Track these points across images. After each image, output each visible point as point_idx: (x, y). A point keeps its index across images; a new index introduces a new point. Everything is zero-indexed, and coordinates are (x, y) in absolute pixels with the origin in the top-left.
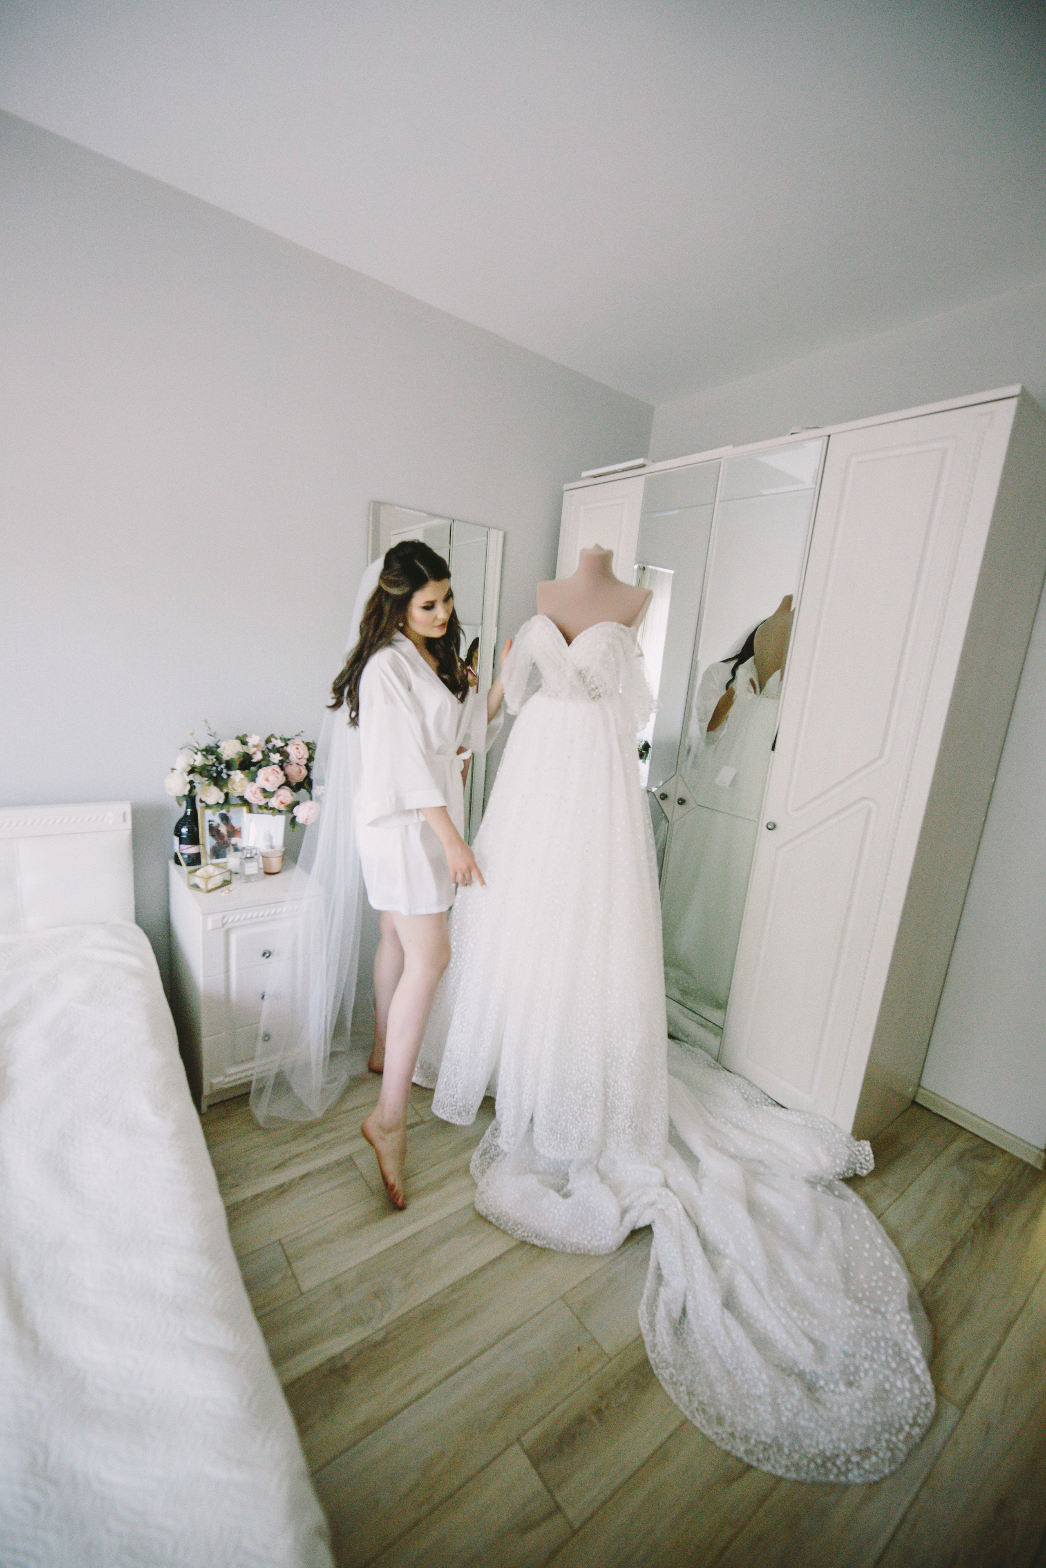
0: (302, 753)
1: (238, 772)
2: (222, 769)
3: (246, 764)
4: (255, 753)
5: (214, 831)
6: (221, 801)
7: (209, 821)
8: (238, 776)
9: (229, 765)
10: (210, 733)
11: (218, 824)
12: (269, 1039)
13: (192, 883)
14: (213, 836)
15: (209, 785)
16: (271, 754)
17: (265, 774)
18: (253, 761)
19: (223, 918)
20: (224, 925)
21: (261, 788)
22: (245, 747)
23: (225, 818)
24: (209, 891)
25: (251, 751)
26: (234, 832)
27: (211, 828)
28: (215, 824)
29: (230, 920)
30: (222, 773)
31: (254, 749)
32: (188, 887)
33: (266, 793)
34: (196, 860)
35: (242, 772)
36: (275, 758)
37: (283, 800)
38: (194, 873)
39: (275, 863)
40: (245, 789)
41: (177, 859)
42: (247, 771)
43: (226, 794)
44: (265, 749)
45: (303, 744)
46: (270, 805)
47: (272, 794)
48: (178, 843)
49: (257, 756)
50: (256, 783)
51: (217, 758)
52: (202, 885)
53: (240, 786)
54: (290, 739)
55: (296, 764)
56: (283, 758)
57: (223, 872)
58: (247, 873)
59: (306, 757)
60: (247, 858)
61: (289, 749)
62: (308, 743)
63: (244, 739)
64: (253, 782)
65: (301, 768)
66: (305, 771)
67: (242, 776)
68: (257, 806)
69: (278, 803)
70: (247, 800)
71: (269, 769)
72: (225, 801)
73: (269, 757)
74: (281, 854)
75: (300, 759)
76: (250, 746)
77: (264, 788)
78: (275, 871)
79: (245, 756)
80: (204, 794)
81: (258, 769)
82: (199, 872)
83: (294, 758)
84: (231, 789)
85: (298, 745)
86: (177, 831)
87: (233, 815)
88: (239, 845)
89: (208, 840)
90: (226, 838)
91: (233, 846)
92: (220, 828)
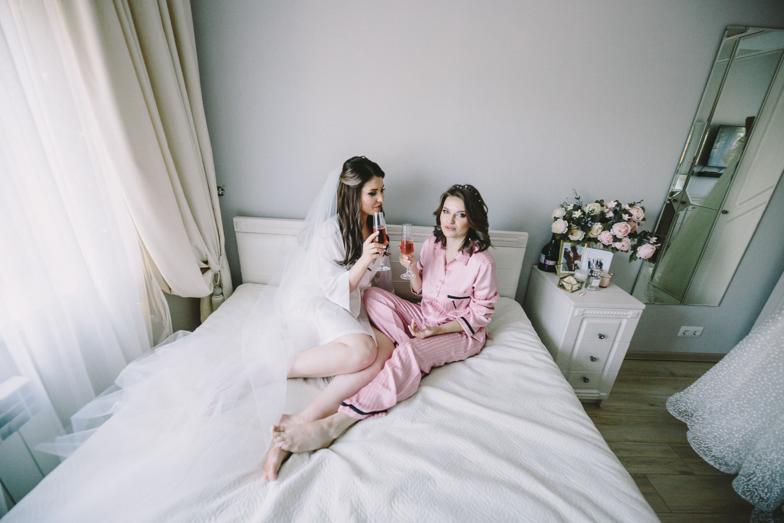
0: (640, 214)
1: (599, 223)
2: (589, 221)
3: (602, 219)
4: (608, 212)
5: (567, 255)
6: (581, 240)
7: (565, 249)
8: (598, 226)
9: (594, 219)
10: (577, 197)
11: (570, 251)
12: (588, 382)
13: (561, 284)
14: (565, 257)
15: (577, 229)
16: (623, 215)
17: (620, 227)
18: (606, 217)
19: (584, 311)
20: (583, 314)
21: (612, 235)
22: (602, 208)
23: (574, 249)
24: (573, 292)
25: (606, 211)
26: (577, 257)
27: (565, 252)
28: (568, 251)
29: (588, 313)
30: (588, 223)
31: (608, 210)
32: (558, 287)
33: (616, 239)
34: (552, 270)
35: (602, 224)
36: (626, 217)
37: (626, 244)
38: (563, 280)
39: (607, 281)
40: (600, 234)
41: (543, 267)
42: (605, 224)
43: (585, 235)
44: (616, 210)
45: (641, 209)
46: (613, 246)
47: (620, 240)
48: (544, 258)
49: (611, 214)
50: (610, 231)
51: (584, 213)
52: (568, 287)
53: (597, 232)
54: (633, 205)
55: (634, 221)
56: (629, 217)
57: (578, 282)
58: (592, 285)
59: (642, 217)
60: (594, 276)
61: (632, 211)
62: (643, 208)
63: (601, 203)
64: (607, 231)
65: (636, 224)
66: (637, 226)
67: (601, 226)
68: (604, 245)
69: (621, 245)
70: (599, 241)
71: (623, 224)
72: (583, 239)
73: (621, 216)
74: (610, 277)
75: (638, 218)
76: (605, 207)
77: (616, 236)
78: (605, 286)
79: (603, 214)
80: (572, 234)
81: (613, 224)
82: (565, 280)
83: (634, 217)
84: (590, 233)
85: (638, 209)
86: (544, 251)
87: (579, 247)
88: (578, 265)
89: (562, 260)
90: (572, 260)
91: (576, 265)
92: (570, 254)
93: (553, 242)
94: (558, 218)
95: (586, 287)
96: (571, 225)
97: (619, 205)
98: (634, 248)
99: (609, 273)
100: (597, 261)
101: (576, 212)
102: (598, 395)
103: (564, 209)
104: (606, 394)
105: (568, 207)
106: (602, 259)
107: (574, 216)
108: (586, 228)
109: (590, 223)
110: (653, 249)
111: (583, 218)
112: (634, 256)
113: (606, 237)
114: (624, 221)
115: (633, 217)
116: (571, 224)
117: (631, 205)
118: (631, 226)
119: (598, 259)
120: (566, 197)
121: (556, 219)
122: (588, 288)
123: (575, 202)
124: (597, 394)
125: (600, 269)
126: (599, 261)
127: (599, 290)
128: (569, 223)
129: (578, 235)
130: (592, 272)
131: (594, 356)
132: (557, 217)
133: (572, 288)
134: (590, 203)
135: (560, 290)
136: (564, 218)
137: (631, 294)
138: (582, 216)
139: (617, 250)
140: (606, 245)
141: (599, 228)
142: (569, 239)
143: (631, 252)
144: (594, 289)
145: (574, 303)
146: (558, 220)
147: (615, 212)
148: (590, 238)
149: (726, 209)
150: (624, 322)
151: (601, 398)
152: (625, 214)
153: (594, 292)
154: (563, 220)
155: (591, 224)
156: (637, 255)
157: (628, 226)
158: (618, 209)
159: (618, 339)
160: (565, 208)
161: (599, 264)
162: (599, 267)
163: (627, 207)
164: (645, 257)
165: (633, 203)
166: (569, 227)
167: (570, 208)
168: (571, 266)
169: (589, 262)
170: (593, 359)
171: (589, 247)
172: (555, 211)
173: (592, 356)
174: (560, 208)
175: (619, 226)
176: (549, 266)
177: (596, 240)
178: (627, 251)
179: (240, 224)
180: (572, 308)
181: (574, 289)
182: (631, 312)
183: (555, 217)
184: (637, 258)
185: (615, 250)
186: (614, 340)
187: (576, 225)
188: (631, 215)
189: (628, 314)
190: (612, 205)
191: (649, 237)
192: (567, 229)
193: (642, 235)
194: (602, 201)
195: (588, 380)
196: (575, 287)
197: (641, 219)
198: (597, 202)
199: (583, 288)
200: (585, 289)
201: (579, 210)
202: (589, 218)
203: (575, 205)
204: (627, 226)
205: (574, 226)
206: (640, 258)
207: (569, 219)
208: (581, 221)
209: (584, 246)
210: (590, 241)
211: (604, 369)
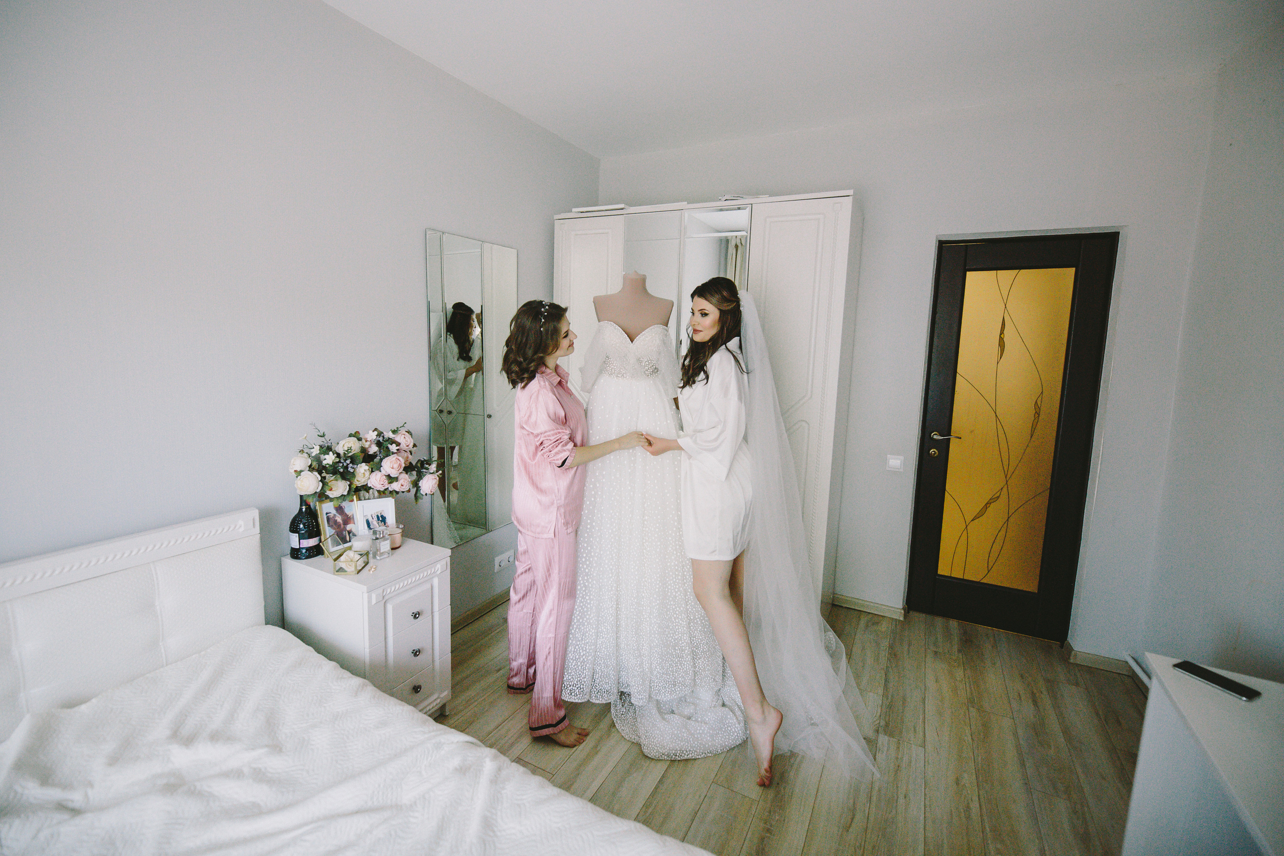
0: (408, 441)
1: (364, 464)
2: (348, 464)
4: (370, 446)
5: (331, 521)
6: (346, 493)
7: (327, 514)
8: (363, 468)
9: (354, 460)
10: (320, 434)
11: (335, 515)
13: (337, 569)
14: (330, 525)
15: (336, 480)
16: (390, 446)
17: (391, 462)
18: (369, 453)
19: (384, 591)
20: (383, 597)
21: (385, 476)
22: (360, 442)
23: (340, 509)
24: (359, 572)
25: (367, 445)
26: (347, 520)
27: (328, 519)
28: (331, 515)
29: (388, 592)
30: (348, 468)
31: (368, 443)
32: (334, 574)
33: (391, 479)
34: (317, 551)
35: (367, 464)
36: (393, 448)
37: (404, 483)
38: (338, 559)
39: (398, 538)
40: (369, 478)
41: (296, 554)
42: (371, 463)
43: (350, 486)
44: (379, 441)
45: (407, 433)
46: (390, 489)
47: (396, 479)
48: (297, 539)
49: (374, 449)
50: (380, 471)
51: (338, 455)
52: (349, 568)
53: (364, 476)
54: (396, 431)
55: (404, 451)
56: (398, 448)
57: (361, 555)
58: (382, 551)
60: (380, 538)
61: (398, 439)
62: (408, 432)
63: (357, 436)
64: (377, 472)
65: (408, 454)
66: (410, 456)
67: (367, 468)
68: (379, 491)
69: (400, 485)
70: (370, 488)
71: (392, 458)
72: (349, 492)
73: (387, 448)
74: (401, 531)
75: (408, 446)
76: (363, 441)
77: (389, 475)
78: (398, 546)
79: (364, 450)
80: (331, 490)
81: (381, 460)
82: (342, 558)
83: (403, 446)
84: (356, 481)
85: (404, 434)
86: (294, 528)
87: (345, 504)
88: (354, 530)
90: (342, 526)
91: (349, 532)
92: (337, 518)
93: (304, 510)
94: (301, 471)
95: (374, 557)
96: (325, 477)
97: (380, 434)
98: (416, 484)
99: (398, 527)
100: (378, 517)
101: (326, 456)
102: (438, 701)
103: (306, 455)
104: (447, 693)
105: (312, 450)
106: (383, 511)
107: (324, 463)
109: (351, 467)
110: (436, 479)
111: (340, 462)
112: (418, 495)
113: (378, 481)
114: (393, 453)
115: (401, 445)
116: (324, 475)
117: (394, 432)
118: (403, 458)
119: (377, 513)
120: (304, 437)
121: (298, 473)
122: (378, 558)
123: (320, 441)
124: (436, 699)
125: (385, 524)
126: (380, 515)
127: (392, 555)
128: (320, 473)
129: (339, 488)
130: (375, 533)
131: (416, 648)
132: (299, 470)
133: (356, 566)
134: (343, 439)
135: (339, 579)
136: (311, 468)
137: (432, 543)
138: (337, 460)
139: (397, 493)
140: (382, 490)
141: (365, 470)
142: (327, 497)
143: (414, 491)
144: (385, 556)
145: (365, 587)
146: (302, 473)
147: (379, 444)
148: (357, 487)
149: (490, 413)
150: (436, 581)
151: (443, 702)
152: (391, 445)
153: (387, 560)
154: (309, 473)
155: (353, 468)
156: (421, 492)
157: (400, 458)
158: (381, 439)
159: (436, 608)
160: (307, 453)
161: (381, 519)
162: (383, 523)
163: (391, 435)
165: (396, 429)
166: (323, 480)
167: (316, 451)
168: (343, 536)
169: (367, 521)
170: (416, 653)
171: (360, 500)
173: (414, 650)
174: (299, 455)
175: (389, 461)
176: (308, 549)
177: (366, 488)
178: (409, 491)
180: (365, 595)
181: (358, 568)
182: (439, 566)
183: (295, 471)
184: (423, 495)
185: (394, 494)
186: (432, 613)
187: (332, 475)
188: (398, 444)
189: (436, 570)
190: (373, 436)
191: (427, 466)
192: (321, 484)
193: (419, 465)
194: (357, 432)
195: (420, 687)
196: (361, 564)
197: (411, 445)
198: (350, 435)
199: (371, 561)
200: (375, 560)
201: (331, 453)
202: (347, 460)
203: (321, 447)
204: (398, 459)
205: (329, 477)
206: (426, 494)
207: (319, 468)
208: (337, 467)
209: (352, 501)
210: (359, 491)
211: (433, 658)
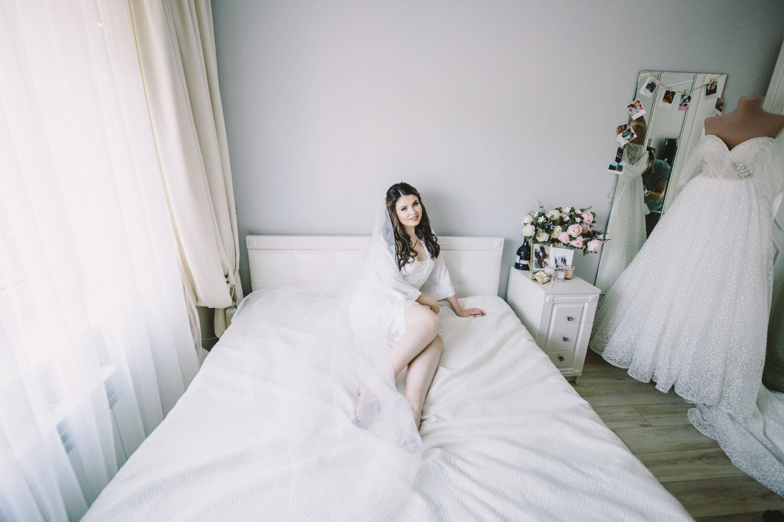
0: (590, 218)
1: (558, 226)
2: (551, 225)
3: (562, 223)
4: (565, 217)
5: (537, 254)
6: (546, 241)
8: (558, 228)
9: (555, 223)
10: (541, 206)
11: (539, 251)
13: (534, 278)
14: (536, 257)
15: (543, 232)
16: (576, 218)
17: (573, 228)
18: (564, 221)
19: (554, 298)
20: (553, 301)
21: (569, 235)
22: (561, 214)
24: (544, 283)
25: (564, 216)
26: (545, 256)
29: (556, 299)
30: (550, 227)
31: (565, 215)
32: (531, 280)
33: (571, 238)
34: (526, 268)
35: (561, 227)
36: (578, 220)
37: (579, 242)
38: (535, 274)
39: (570, 274)
40: (560, 235)
41: (517, 266)
42: (563, 226)
43: (549, 237)
44: (571, 215)
45: (590, 213)
46: (570, 244)
47: (575, 239)
48: (519, 259)
49: (567, 219)
50: (566, 232)
51: (547, 219)
52: (540, 280)
53: (558, 233)
54: (584, 210)
55: (586, 224)
56: (581, 220)
57: (547, 276)
58: (559, 277)
59: (592, 220)
60: (560, 270)
61: (583, 216)
62: (592, 212)
63: (560, 210)
64: (565, 232)
65: (588, 226)
66: (589, 228)
67: (561, 229)
69: (576, 243)
70: (560, 241)
71: (575, 226)
72: (548, 240)
73: (575, 219)
74: (573, 270)
75: (589, 221)
76: (563, 213)
77: (571, 235)
78: (569, 278)
79: (561, 218)
80: (539, 236)
81: (569, 226)
82: (537, 274)
83: (585, 220)
84: (553, 234)
85: (588, 214)
86: (519, 253)
87: (545, 247)
88: (547, 262)
89: (534, 259)
90: (542, 259)
91: (545, 263)
92: (540, 254)
93: (525, 245)
94: (527, 224)
95: (554, 279)
96: (538, 229)
97: (572, 210)
98: (585, 243)
99: (572, 268)
100: (562, 258)
101: (540, 218)
102: (573, 373)
103: (531, 216)
104: (579, 370)
105: (535, 214)
107: (539, 221)
108: (549, 231)
109: (552, 227)
111: (546, 222)
112: (586, 251)
113: (564, 237)
114: (577, 223)
115: (584, 220)
116: (537, 228)
117: (582, 210)
118: (583, 227)
119: (562, 256)
120: (532, 206)
121: (525, 224)
122: (556, 280)
123: (540, 210)
124: (571, 371)
125: (565, 264)
126: (563, 258)
127: (564, 281)
128: (536, 227)
129: (543, 237)
131: (566, 337)
132: (526, 223)
133: (543, 280)
134: (552, 210)
135: (533, 283)
136: (532, 224)
138: (546, 221)
139: (574, 247)
140: (565, 243)
141: (559, 230)
142: (537, 240)
143: (584, 248)
144: (560, 281)
145: (544, 292)
146: (527, 225)
147: (571, 216)
148: (553, 239)
150: (586, 305)
151: (576, 375)
152: (578, 218)
153: (561, 283)
154: (531, 225)
155: (553, 227)
156: (588, 249)
158: (573, 214)
159: (583, 320)
161: (563, 260)
163: (579, 212)
164: (594, 250)
166: (536, 231)
167: (536, 215)
168: (541, 263)
169: (556, 260)
170: (565, 339)
171: (554, 247)
172: (524, 218)
173: (564, 337)
174: (528, 215)
176: (523, 265)
177: (558, 241)
178: (582, 248)
179: (252, 241)
180: (544, 296)
181: (544, 282)
182: (590, 297)
183: (524, 223)
184: (589, 252)
185: (572, 248)
186: (580, 322)
187: (541, 229)
188: (582, 218)
189: (588, 299)
190: (567, 210)
191: (598, 235)
192: (534, 232)
193: (591, 233)
194: (561, 208)
195: (563, 359)
196: (546, 279)
198: (556, 209)
199: (552, 282)
200: (554, 281)
201: (543, 216)
202: (551, 222)
203: (539, 213)
204: (579, 227)
205: (540, 230)
206: (591, 252)
207: (535, 224)
208: (545, 225)
209: (549, 246)
210: (554, 241)
211: (575, 348)
